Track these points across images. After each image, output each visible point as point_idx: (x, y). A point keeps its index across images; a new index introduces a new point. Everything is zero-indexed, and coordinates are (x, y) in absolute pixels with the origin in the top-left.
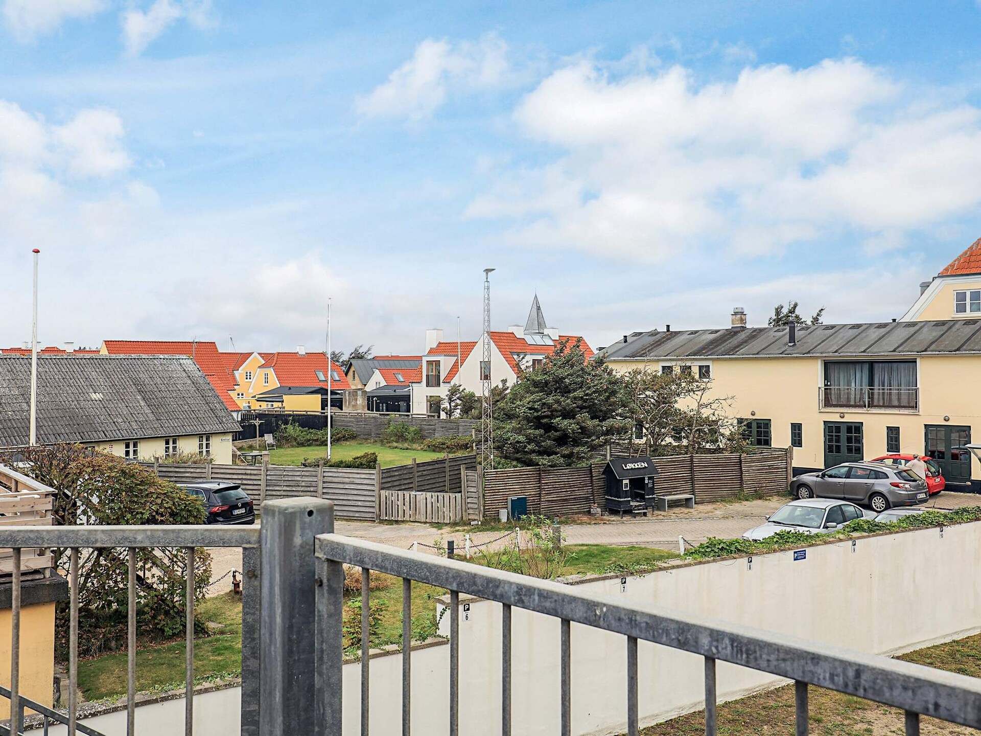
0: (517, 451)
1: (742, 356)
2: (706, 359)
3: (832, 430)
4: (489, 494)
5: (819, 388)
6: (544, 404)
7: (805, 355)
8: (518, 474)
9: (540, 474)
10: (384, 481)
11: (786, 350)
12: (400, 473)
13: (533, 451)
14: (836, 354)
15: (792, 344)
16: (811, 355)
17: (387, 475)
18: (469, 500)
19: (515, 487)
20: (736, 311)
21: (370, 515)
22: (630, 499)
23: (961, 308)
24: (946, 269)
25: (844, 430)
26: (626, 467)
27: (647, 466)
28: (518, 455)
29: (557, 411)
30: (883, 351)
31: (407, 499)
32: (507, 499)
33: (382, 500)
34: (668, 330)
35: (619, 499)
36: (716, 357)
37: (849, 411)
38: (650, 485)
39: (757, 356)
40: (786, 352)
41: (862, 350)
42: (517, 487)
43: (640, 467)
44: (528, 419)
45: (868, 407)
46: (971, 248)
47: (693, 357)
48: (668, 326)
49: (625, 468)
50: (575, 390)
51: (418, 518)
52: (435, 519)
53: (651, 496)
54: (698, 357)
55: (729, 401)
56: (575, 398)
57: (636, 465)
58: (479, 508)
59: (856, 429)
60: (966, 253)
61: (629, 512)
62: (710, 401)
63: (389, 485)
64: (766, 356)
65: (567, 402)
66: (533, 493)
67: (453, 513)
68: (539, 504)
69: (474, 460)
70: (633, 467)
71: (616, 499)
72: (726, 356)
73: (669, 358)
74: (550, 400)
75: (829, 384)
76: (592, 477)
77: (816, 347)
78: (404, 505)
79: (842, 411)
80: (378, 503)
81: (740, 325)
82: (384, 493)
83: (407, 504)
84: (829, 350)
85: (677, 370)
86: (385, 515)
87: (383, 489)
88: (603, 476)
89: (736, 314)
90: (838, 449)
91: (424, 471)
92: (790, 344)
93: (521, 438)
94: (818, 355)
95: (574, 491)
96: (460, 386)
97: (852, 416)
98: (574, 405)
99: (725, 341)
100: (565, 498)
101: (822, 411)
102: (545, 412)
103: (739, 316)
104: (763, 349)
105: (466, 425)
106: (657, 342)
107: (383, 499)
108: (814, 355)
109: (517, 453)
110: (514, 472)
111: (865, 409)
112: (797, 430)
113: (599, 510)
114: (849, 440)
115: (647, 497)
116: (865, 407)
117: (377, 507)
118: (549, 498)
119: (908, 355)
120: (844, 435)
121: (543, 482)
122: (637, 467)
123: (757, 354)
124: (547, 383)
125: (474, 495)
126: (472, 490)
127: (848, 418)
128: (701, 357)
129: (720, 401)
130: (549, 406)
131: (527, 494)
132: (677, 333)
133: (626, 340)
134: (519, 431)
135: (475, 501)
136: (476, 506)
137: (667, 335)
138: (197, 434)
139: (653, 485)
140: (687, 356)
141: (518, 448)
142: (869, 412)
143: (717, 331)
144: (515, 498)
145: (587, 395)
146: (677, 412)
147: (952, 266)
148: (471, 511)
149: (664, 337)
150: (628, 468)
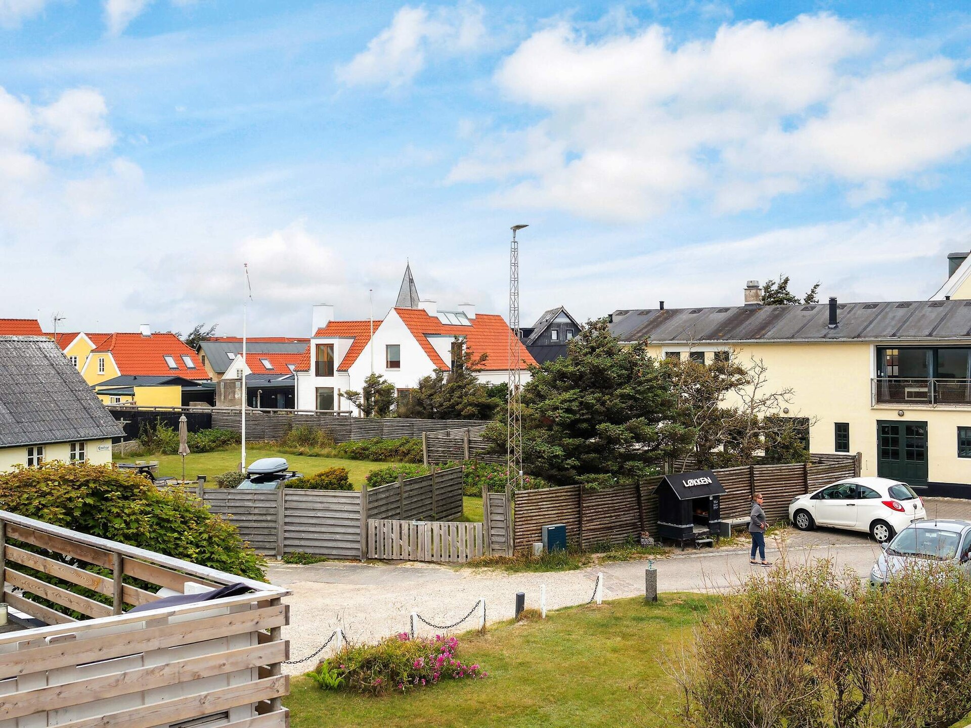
0: (552, 466)
1: (772, 341)
2: (725, 344)
3: (887, 432)
4: (520, 523)
5: (872, 380)
6: (581, 403)
7: (855, 339)
8: (554, 495)
9: (579, 494)
10: (371, 506)
11: (828, 333)
12: (387, 494)
13: (574, 467)
14: (895, 339)
15: (833, 326)
16: (862, 339)
17: (374, 498)
18: (493, 532)
19: (550, 512)
20: (751, 284)
21: (354, 553)
22: (692, 525)
25: (902, 431)
26: (687, 484)
27: (711, 482)
28: (554, 472)
29: (600, 413)
30: (952, 335)
31: (405, 531)
32: (541, 529)
33: (370, 532)
34: (662, 308)
35: (680, 526)
36: (739, 341)
37: (910, 408)
38: (715, 507)
39: (792, 340)
40: (829, 336)
41: (928, 333)
42: (553, 512)
43: (703, 483)
44: (562, 424)
45: (935, 403)
47: (708, 341)
48: (662, 303)
49: (686, 486)
50: (620, 385)
51: (420, 555)
52: (445, 557)
53: (716, 521)
54: (715, 341)
55: (787, 396)
56: (622, 396)
57: (698, 481)
58: (507, 542)
59: (918, 431)
61: (690, 543)
62: (766, 397)
63: (376, 511)
64: (804, 340)
65: (613, 401)
66: (571, 520)
67: (470, 549)
68: (579, 534)
69: (460, 475)
70: (696, 484)
71: (664, 523)
72: (752, 340)
73: (676, 342)
74: (590, 399)
75: (882, 374)
76: (639, 497)
77: (865, 329)
78: (401, 539)
79: (900, 408)
80: (364, 536)
81: (756, 302)
82: (373, 523)
83: (405, 537)
84: (885, 333)
85: (709, 360)
86: (374, 552)
87: (369, 517)
88: (655, 496)
89: (750, 288)
90: (896, 454)
91: (411, 490)
92: (831, 326)
93: (558, 451)
94: (872, 339)
95: (619, 515)
96: (381, 377)
97: (913, 414)
98: (624, 405)
99: (741, 323)
100: (609, 525)
101: (875, 407)
102: (583, 414)
103: (753, 291)
104: (798, 332)
105: (392, 426)
106: (651, 322)
107: (372, 531)
108: (867, 339)
109: (552, 469)
110: (550, 492)
111: (931, 405)
112: (842, 432)
113: (651, 540)
114: (895, 442)
115: (712, 522)
116: (930, 402)
117: (364, 542)
118: (591, 526)
120: (902, 436)
121: (584, 505)
122: (699, 483)
123: (793, 337)
124: (582, 375)
125: (500, 525)
126: (499, 518)
127: (910, 417)
128: (719, 341)
129: (777, 397)
130: (588, 406)
131: (564, 521)
132: (674, 312)
133: (611, 319)
134: (552, 441)
135: (503, 532)
136: (503, 539)
137: (663, 314)
138: (69, 442)
139: (719, 506)
140: (700, 340)
141: (553, 463)
142: (936, 409)
143: (726, 310)
144: (552, 527)
145: (638, 392)
146: (727, 414)
148: (496, 547)
149: (659, 317)
150: (690, 485)
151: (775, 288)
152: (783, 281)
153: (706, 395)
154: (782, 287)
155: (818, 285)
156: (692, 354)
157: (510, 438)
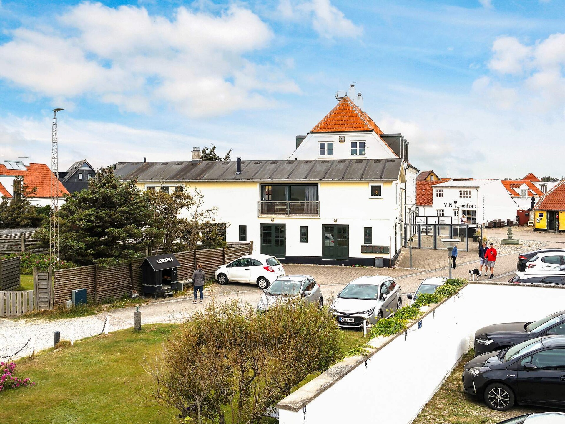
0: (78, 254)
1: (207, 181)
2: (181, 182)
3: (266, 229)
4: (57, 289)
5: (258, 202)
6: (97, 216)
7: (250, 180)
8: (79, 271)
9: (95, 270)
11: (236, 177)
13: (92, 254)
14: (270, 180)
15: (238, 173)
16: (254, 180)
18: (40, 296)
19: (77, 282)
20: (195, 149)
22: (162, 285)
23: (322, 153)
24: (315, 129)
25: (273, 229)
26: (159, 262)
27: (172, 260)
28: (80, 258)
29: (106, 222)
30: (299, 178)
32: (71, 292)
34: (145, 161)
35: (155, 286)
36: (189, 181)
37: (277, 217)
38: (175, 274)
39: (217, 180)
40: (237, 178)
41: (286, 177)
42: (78, 282)
43: (168, 261)
44: (85, 229)
45: (289, 214)
46: (327, 117)
47: (171, 181)
48: (145, 159)
49: (158, 263)
50: (120, 206)
52: (8, 313)
53: (175, 282)
54: (175, 180)
55: (214, 211)
56: (121, 212)
57: (165, 260)
58: (49, 301)
59: (281, 228)
60: (324, 120)
61: (161, 295)
62: (203, 212)
64: (223, 180)
65: (116, 215)
66: (90, 286)
67: (25, 307)
68: (94, 294)
69: (18, 261)
70: (164, 262)
71: (146, 285)
72: (196, 180)
73: (153, 181)
74: (102, 214)
75: (264, 199)
76: (131, 270)
77: (255, 175)
79: (272, 217)
81: (198, 159)
84: (265, 177)
85: (172, 191)
88: (140, 269)
89: (195, 151)
90: (270, 241)
92: (237, 173)
93: (82, 245)
94: (259, 180)
95: (119, 281)
97: (279, 220)
98: (122, 217)
99: (191, 169)
100: (113, 288)
101: (260, 217)
102: (98, 223)
103: (197, 153)
104: (220, 176)
106: (139, 169)
108: (256, 180)
109: (78, 256)
110: (77, 270)
112: (243, 230)
113: (138, 295)
114: (270, 235)
115: (173, 283)
116: (287, 214)
118: (102, 288)
119: (314, 181)
120: (273, 232)
121: (98, 277)
122: (166, 261)
123: (217, 179)
124: (97, 200)
125: (45, 291)
126: (44, 287)
127: (277, 222)
128: (177, 181)
129: (209, 212)
130: (101, 218)
131: (85, 287)
132: (152, 164)
133: (115, 167)
134: (78, 239)
135: (46, 295)
136: (47, 300)
137: (146, 165)
139: (177, 273)
140: (166, 180)
141: (80, 252)
142: (290, 217)
143: (181, 163)
144: (78, 291)
145: (131, 209)
146: (182, 221)
147: (317, 126)
148: (42, 304)
149: (143, 166)
150: (160, 262)
151: (208, 151)
152: (212, 148)
153: (170, 210)
154: (212, 151)
155: (231, 151)
156: (162, 188)
157: (52, 238)
